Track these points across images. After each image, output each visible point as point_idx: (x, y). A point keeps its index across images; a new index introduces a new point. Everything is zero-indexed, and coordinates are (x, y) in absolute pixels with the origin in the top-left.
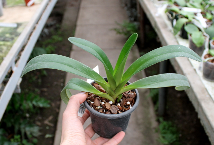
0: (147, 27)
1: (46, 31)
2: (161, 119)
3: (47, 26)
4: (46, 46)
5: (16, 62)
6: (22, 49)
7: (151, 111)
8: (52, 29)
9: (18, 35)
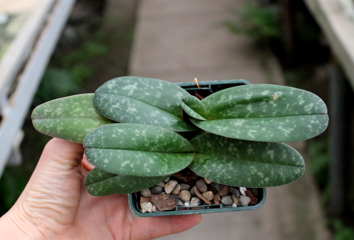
0: (300, 16)
1: (71, 33)
2: (338, 224)
3: (71, 22)
4: (72, 65)
5: (9, 95)
6: (21, 69)
7: (314, 206)
8: (83, 29)
9: (9, 39)
